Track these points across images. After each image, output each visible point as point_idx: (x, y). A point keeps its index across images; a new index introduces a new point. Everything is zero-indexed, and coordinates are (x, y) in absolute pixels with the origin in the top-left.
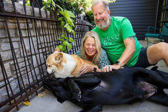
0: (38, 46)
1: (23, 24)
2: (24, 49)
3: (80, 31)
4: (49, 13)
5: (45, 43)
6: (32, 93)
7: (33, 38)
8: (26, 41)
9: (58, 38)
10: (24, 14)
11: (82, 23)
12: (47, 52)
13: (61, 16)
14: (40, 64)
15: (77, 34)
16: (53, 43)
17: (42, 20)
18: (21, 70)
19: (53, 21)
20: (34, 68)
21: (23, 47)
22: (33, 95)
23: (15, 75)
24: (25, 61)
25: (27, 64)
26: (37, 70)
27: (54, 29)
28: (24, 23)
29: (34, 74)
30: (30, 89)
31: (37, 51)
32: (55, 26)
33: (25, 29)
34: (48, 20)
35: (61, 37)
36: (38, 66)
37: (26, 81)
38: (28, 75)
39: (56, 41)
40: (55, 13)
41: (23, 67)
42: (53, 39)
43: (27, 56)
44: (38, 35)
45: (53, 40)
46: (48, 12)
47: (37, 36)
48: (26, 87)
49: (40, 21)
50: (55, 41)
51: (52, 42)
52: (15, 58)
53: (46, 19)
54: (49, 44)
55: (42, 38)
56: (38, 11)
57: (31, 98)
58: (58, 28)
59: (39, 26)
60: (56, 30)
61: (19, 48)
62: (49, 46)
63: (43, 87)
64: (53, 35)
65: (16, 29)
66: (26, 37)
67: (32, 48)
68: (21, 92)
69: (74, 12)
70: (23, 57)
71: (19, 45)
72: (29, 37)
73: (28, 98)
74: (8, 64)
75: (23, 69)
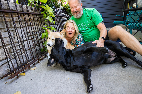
4: (34, 9)
10: (16, 10)
19: (37, 14)
23: (13, 55)
28: (16, 17)
32: (39, 18)
35: (44, 26)
40: (38, 8)
53: (32, 13)
59: (27, 19)
61: (14, 36)
62: (36, 34)
63: (33, 64)
64: (38, 26)
65: (10, 22)
66: (18, 27)
67: (23, 36)
68: (18, 67)
69: (53, 7)
70: (17, 43)
71: (14, 33)
72: (21, 27)
73: (24, 71)
74: (7, 47)
75: (18, 51)
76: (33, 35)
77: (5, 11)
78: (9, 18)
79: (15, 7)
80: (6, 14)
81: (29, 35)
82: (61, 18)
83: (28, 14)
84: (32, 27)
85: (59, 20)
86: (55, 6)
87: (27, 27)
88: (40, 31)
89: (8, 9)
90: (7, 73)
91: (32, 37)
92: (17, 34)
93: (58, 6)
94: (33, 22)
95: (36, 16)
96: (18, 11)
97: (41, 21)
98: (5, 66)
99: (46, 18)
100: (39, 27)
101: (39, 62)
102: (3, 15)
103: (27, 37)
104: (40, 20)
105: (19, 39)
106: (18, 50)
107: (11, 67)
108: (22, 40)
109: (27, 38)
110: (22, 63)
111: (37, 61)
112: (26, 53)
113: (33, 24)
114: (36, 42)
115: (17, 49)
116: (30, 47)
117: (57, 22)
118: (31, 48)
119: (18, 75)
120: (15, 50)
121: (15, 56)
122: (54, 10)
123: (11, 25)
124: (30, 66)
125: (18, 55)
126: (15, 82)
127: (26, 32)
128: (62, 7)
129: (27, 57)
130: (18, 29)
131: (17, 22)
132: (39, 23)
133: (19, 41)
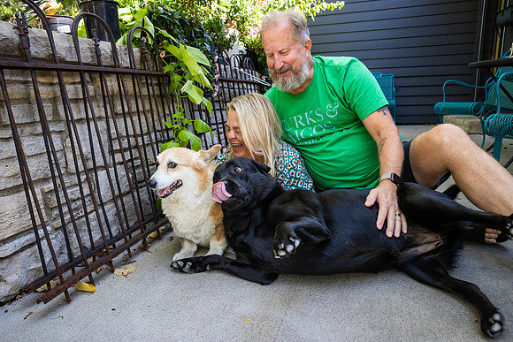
0: (111, 145)
1: (72, 86)
3: (228, 100)
4: (139, 54)
9: (163, 121)
12: (135, 162)
16: (150, 137)
22: (102, 272)
23: (57, 218)
25: (86, 191)
26: (108, 211)
27: (153, 96)
28: (74, 83)
31: (109, 159)
32: (156, 88)
34: (135, 74)
35: (172, 119)
38: (87, 220)
39: (159, 131)
40: (154, 52)
43: (87, 171)
44: (109, 114)
46: (135, 50)
49: (114, 77)
51: (148, 133)
54: (140, 139)
55: (120, 123)
60: (159, 100)
61: (63, 151)
62: (141, 144)
63: (126, 252)
64: (150, 115)
65: (54, 100)
66: (80, 120)
67: (95, 152)
68: (73, 262)
69: (208, 47)
70: (73, 174)
71: (63, 141)
72: (88, 120)
73: (90, 276)
74: (37, 191)
75: (73, 206)
76: (130, 148)
77: (40, 64)
78: (50, 89)
79: (74, 51)
80: (43, 76)
81: (116, 146)
82: (236, 87)
83: (117, 74)
84: (128, 119)
85: (227, 96)
86: (216, 45)
87: (111, 121)
88: (156, 135)
89: (49, 56)
90: (32, 280)
91: (128, 156)
92: (76, 145)
93: (227, 45)
94: (133, 102)
95: (144, 81)
96: (84, 64)
97: (161, 96)
98: (29, 254)
99: (179, 87)
100: (153, 118)
101: (144, 248)
102: (30, 79)
103: (107, 155)
104: (157, 92)
105: (80, 162)
106: (74, 201)
107: (47, 259)
108: (90, 164)
109: (107, 159)
110: (87, 249)
111: (141, 242)
112: (100, 211)
113: (134, 109)
114: (140, 173)
115: (73, 197)
116: (117, 193)
117: (219, 101)
118: (121, 195)
119: (70, 290)
120: (63, 200)
121: (63, 220)
122: (209, 58)
123: (55, 112)
124: (115, 260)
125: (73, 220)
126: (57, 315)
127: (104, 138)
128: (242, 47)
129: (105, 227)
130: (78, 126)
131: (76, 101)
132: (153, 103)
133: (81, 168)
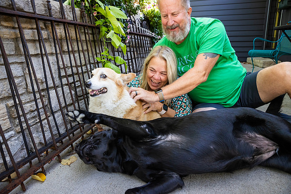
0: (59, 73)
1: (30, 31)
2: (33, 78)
3: (134, 46)
4: (79, 12)
5: (71, 67)
6: (51, 159)
7: (49, 57)
8: (36, 63)
9: (95, 57)
10: (32, 11)
11: (138, 31)
12: (76, 83)
13: (100, 16)
14: (63, 105)
15: (130, 51)
16: (87, 68)
17: (66, 24)
18: (28, 116)
19: (86, 26)
20: (53, 113)
21: (31, 73)
22: (52, 162)
23: (18, 125)
24: (35, 100)
25: (40, 105)
26: (58, 117)
27: (89, 41)
28: (32, 29)
29: (52, 123)
30: (47, 151)
31: (57, 82)
32: (90, 35)
33: (34, 41)
34: (76, 24)
35: (101, 55)
36: (61, 109)
37: (38, 138)
38: (41, 125)
39: (92, 64)
40: (90, 12)
41: (33, 111)
42: (87, 59)
43: (40, 91)
44: (58, 52)
45: (87, 62)
46: (77, 9)
47: (56, 54)
48: (38, 148)
49: (62, 27)
50: (90, 63)
51: (86, 65)
52: (15, 94)
53: (74, 22)
54: (80, 69)
55: (66, 58)
56: (58, 8)
57: (49, 168)
58: (95, 39)
59: (61, 36)
60: (93, 44)
61: (24, 76)
62: (80, 72)
65: (16, 40)
66: (35, 55)
68: (30, 158)
70: (31, 93)
71: (24, 69)
73: (43, 168)
74: (3, 106)
75: (32, 115)
81: (63, 74)
83: (64, 24)
84: (72, 56)
86: (128, 11)
87: (59, 56)
91: (71, 80)
93: (134, 12)
96: (39, 14)
100: (89, 55)
103: (57, 79)
108: (45, 86)
110: (43, 144)
112: (51, 118)
114: (79, 91)
115: (31, 109)
117: (129, 46)
118: (67, 106)
120: (21, 113)
121: (22, 127)
123: (17, 48)
124: (62, 154)
125: (28, 127)
127: (55, 67)
132: (89, 46)
133: (36, 89)
